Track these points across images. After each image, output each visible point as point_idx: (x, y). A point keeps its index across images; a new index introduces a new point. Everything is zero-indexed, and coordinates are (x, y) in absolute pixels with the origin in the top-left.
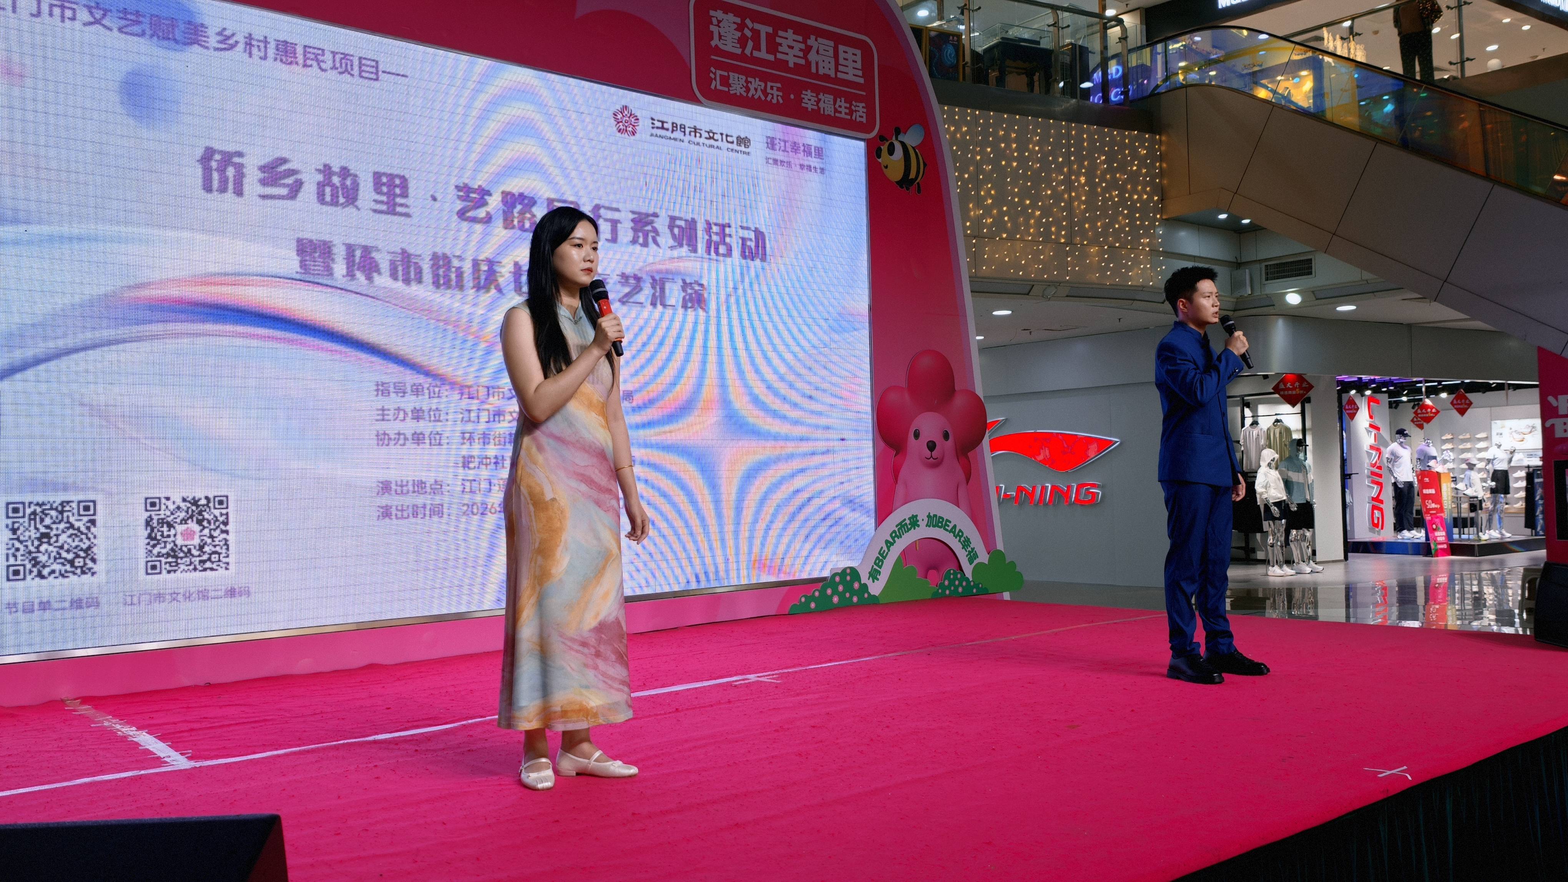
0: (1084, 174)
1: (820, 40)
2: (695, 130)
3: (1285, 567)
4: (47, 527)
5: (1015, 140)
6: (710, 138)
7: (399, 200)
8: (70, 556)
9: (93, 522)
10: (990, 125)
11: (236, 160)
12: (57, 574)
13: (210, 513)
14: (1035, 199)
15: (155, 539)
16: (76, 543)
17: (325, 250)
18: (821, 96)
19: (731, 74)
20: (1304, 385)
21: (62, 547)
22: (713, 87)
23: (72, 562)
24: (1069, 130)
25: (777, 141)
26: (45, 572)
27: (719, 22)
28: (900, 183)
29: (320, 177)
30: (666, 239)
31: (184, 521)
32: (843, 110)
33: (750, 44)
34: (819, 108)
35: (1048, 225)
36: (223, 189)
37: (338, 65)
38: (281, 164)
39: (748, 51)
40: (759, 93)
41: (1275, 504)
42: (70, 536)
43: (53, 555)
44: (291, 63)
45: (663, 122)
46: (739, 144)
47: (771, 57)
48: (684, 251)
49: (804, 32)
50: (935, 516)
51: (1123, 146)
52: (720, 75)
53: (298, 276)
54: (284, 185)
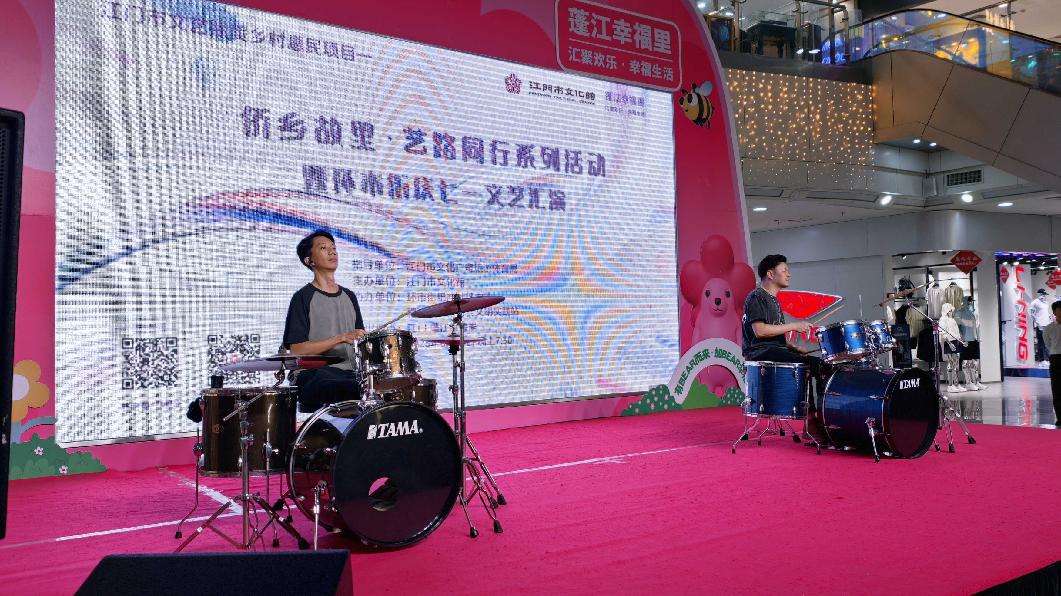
0: (819, 113)
1: (642, 26)
2: (559, 89)
3: (959, 386)
4: (147, 354)
5: (771, 91)
6: (568, 94)
7: (367, 139)
8: (161, 374)
9: (175, 351)
10: (753, 81)
11: (264, 114)
12: (153, 385)
13: (248, 345)
14: (784, 131)
15: (214, 362)
16: (165, 365)
17: (321, 172)
18: (642, 64)
19: (583, 50)
20: (975, 259)
21: (156, 368)
22: (570, 59)
23: (162, 378)
24: (808, 83)
25: (613, 95)
26: (146, 384)
27: (575, 15)
28: (696, 121)
29: (318, 125)
30: (539, 163)
31: (232, 351)
32: (658, 73)
33: (595, 30)
34: (641, 72)
35: (794, 149)
36: (256, 134)
37: (328, 51)
38: (292, 117)
39: (594, 35)
40: (601, 63)
41: (952, 342)
42: (161, 361)
43: (150, 373)
44: (299, 50)
45: (537, 84)
46: (587, 97)
47: (609, 38)
48: (551, 170)
49: (631, 20)
50: (721, 350)
51: (845, 94)
52: (576, 52)
53: (303, 190)
54: (295, 131)
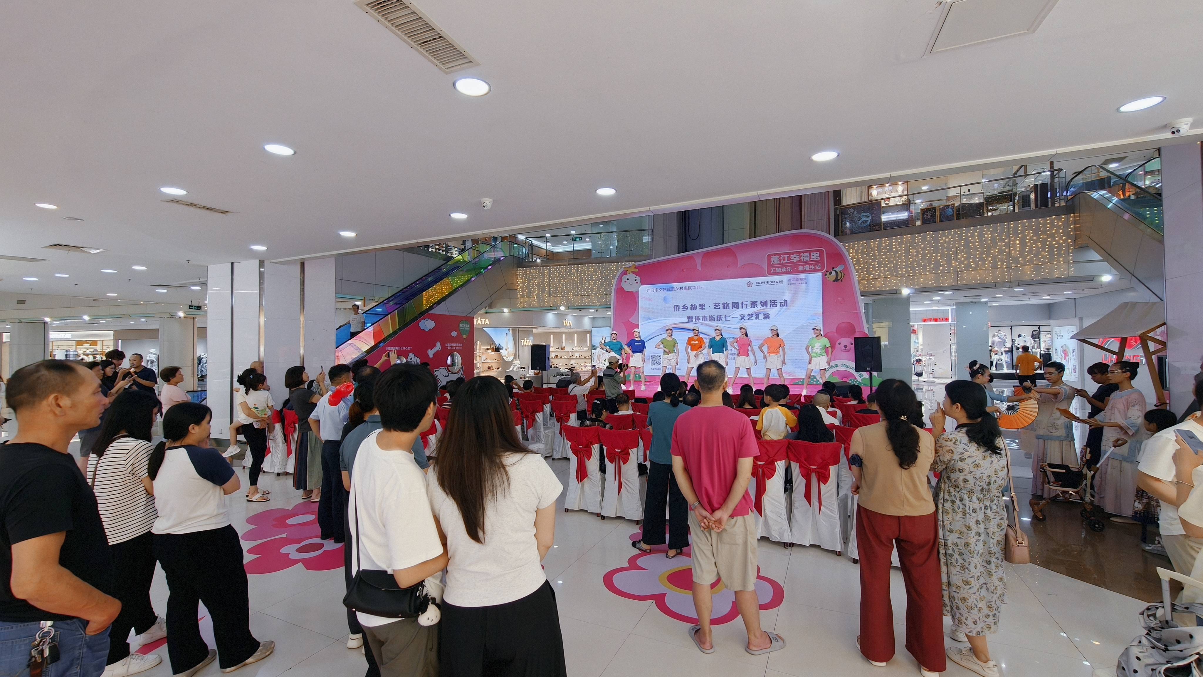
1: (804, 253)
2: (767, 282)
6: (772, 283)
7: (703, 308)
10: (964, 233)
11: (679, 306)
17: (692, 317)
18: (805, 266)
19: (777, 268)
22: (772, 272)
25: (791, 279)
27: (773, 258)
28: (834, 281)
29: (691, 306)
30: (759, 306)
32: (814, 267)
34: (805, 269)
36: (676, 311)
37: (694, 288)
38: (685, 305)
39: (782, 262)
40: (786, 270)
44: (687, 289)
45: (759, 282)
46: (780, 282)
47: (789, 262)
48: (764, 307)
49: (799, 253)
50: (844, 364)
52: (774, 269)
53: (688, 322)
54: (685, 309)
